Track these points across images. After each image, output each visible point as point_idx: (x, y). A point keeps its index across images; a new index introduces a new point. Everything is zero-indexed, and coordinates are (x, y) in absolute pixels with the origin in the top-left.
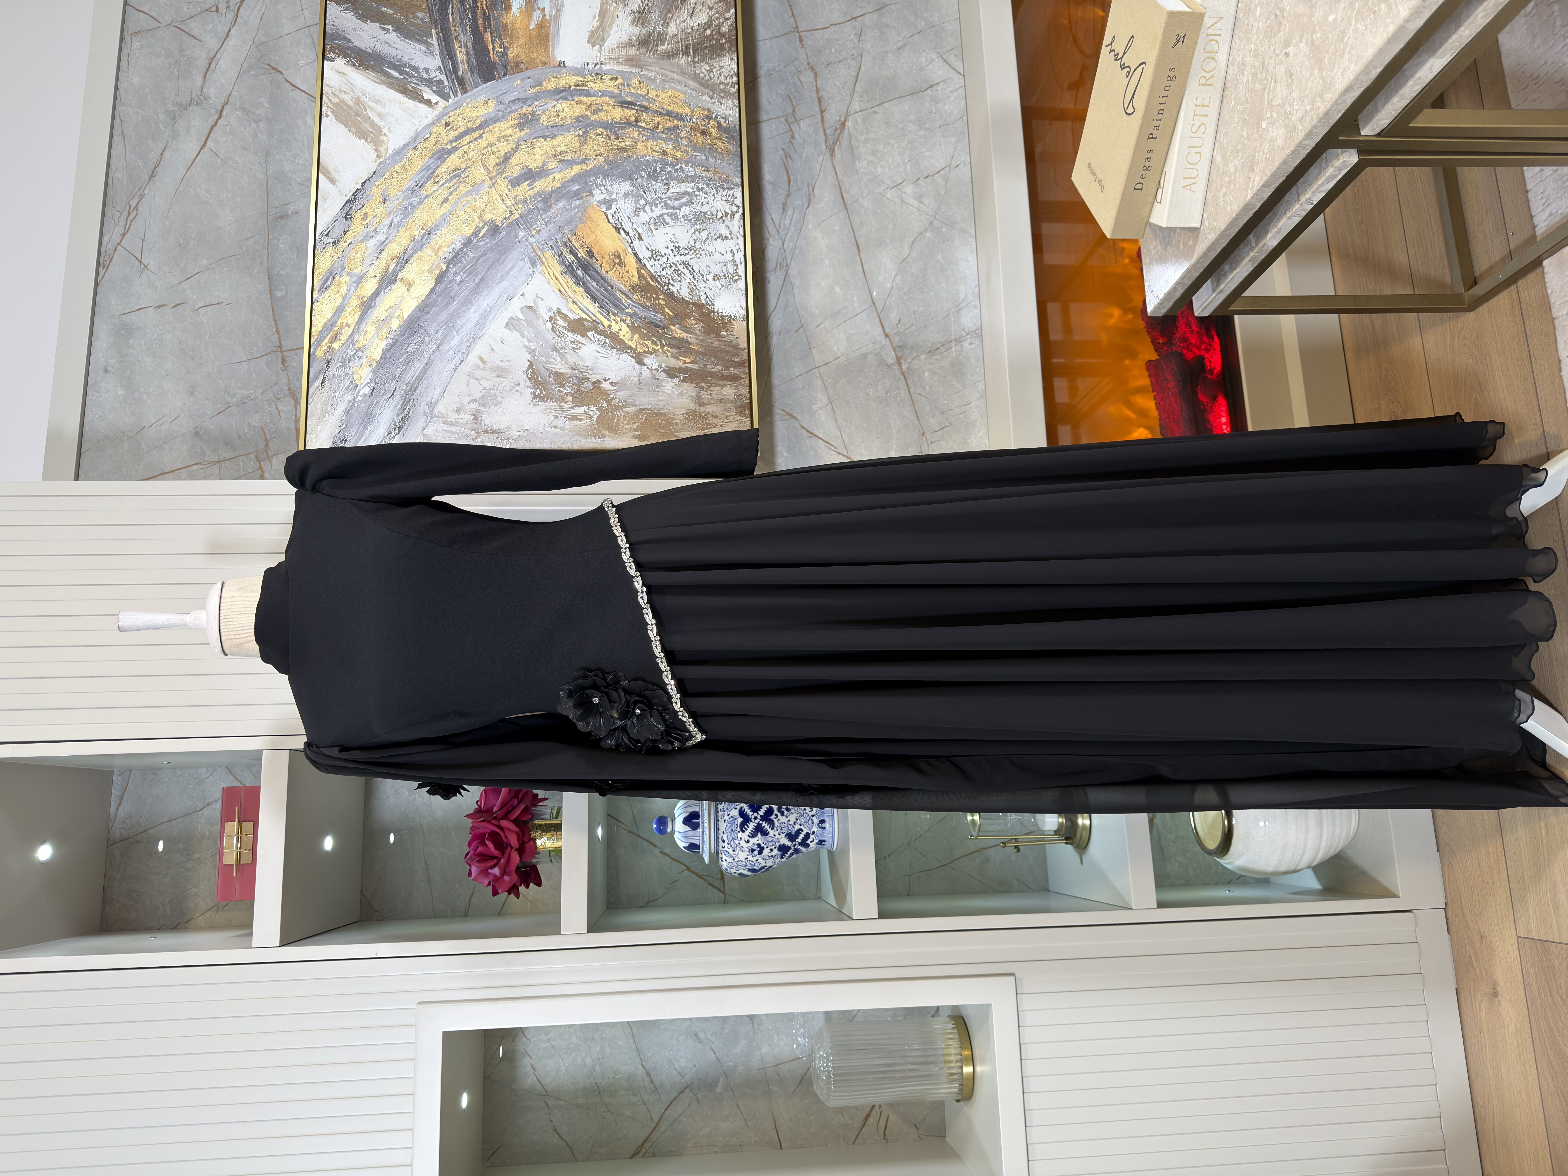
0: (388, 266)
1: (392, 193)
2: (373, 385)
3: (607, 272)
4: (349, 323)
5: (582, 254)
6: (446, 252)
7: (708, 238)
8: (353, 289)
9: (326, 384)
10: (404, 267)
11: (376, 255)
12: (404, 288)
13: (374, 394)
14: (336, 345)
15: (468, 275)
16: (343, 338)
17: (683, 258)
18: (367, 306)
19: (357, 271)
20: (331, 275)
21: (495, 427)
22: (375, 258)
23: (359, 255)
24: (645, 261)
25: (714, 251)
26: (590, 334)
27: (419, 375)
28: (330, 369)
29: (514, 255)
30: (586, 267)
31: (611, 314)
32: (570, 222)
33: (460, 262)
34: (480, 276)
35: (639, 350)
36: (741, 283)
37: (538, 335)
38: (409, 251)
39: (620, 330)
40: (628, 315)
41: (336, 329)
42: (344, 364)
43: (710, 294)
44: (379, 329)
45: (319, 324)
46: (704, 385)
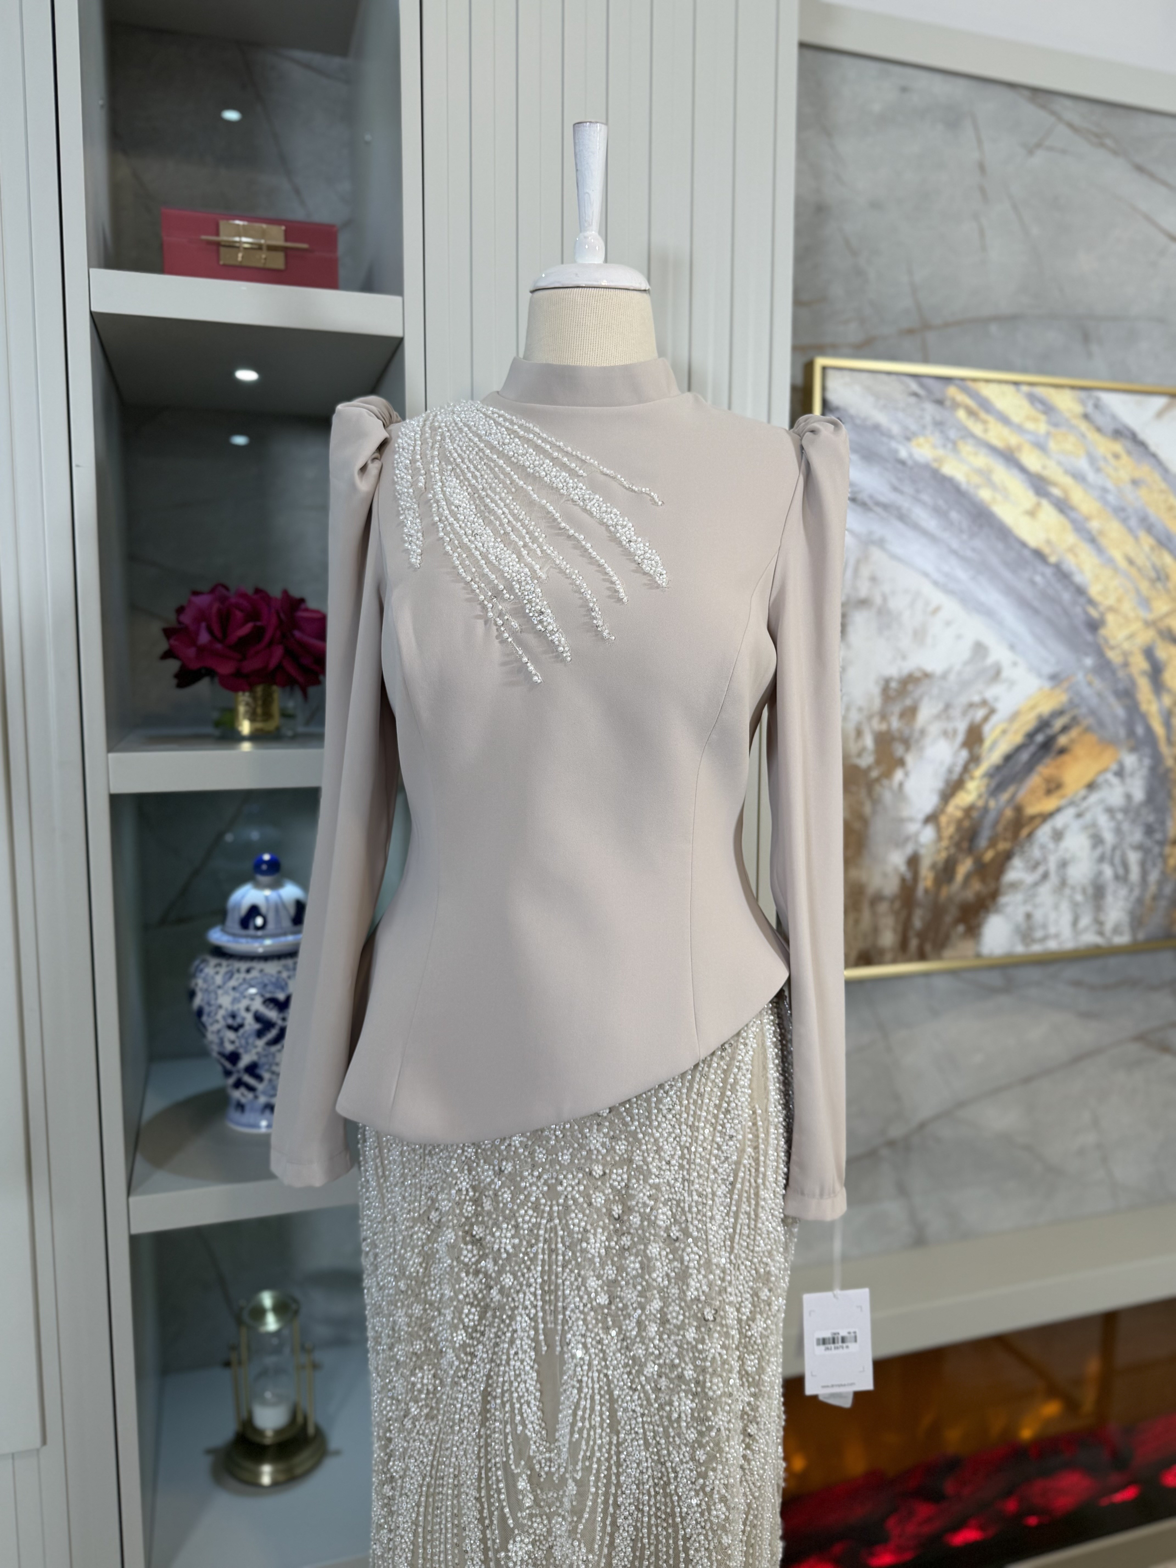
0: (1055, 484)
1: (1143, 492)
2: (910, 463)
3: (1039, 774)
4: (989, 432)
5: (1063, 740)
6: (1070, 563)
7: (1075, 903)
8: (1030, 438)
9: (913, 399)
10: (1055, 506)
11: (1070, 470)
12: (1028, 506)
13: (898, 464)
14: (961, 414)
15: (1041, 591)
16: (970, 423)
17: (1052, 872)
18: (1009, 457)
19: (1052, 445)
20: (1048, 409)
21: (850, 629)
22: (1066, 468)
23: (1070, 447)
24: (1050, 823)
25: (1060, 911)
26: (964, 754)
27: (919, 525)
28: (932, 405)
29: (1063, 651)
30: (1047, 746)
31: (988, 780)
32: (1101, 724)
33: (1057, 582)
34: (1040, 608)
35: (943, 820)
36: (1020, 949)
37: (965, 685)
38: (1073, 515)
39: (968, 792)
40: (987, 802)
41: (983, 415)
42: (939, 424)
43: (1009, 910)
44: (980, 472)
45: (988, 391)
46: (897, 905)
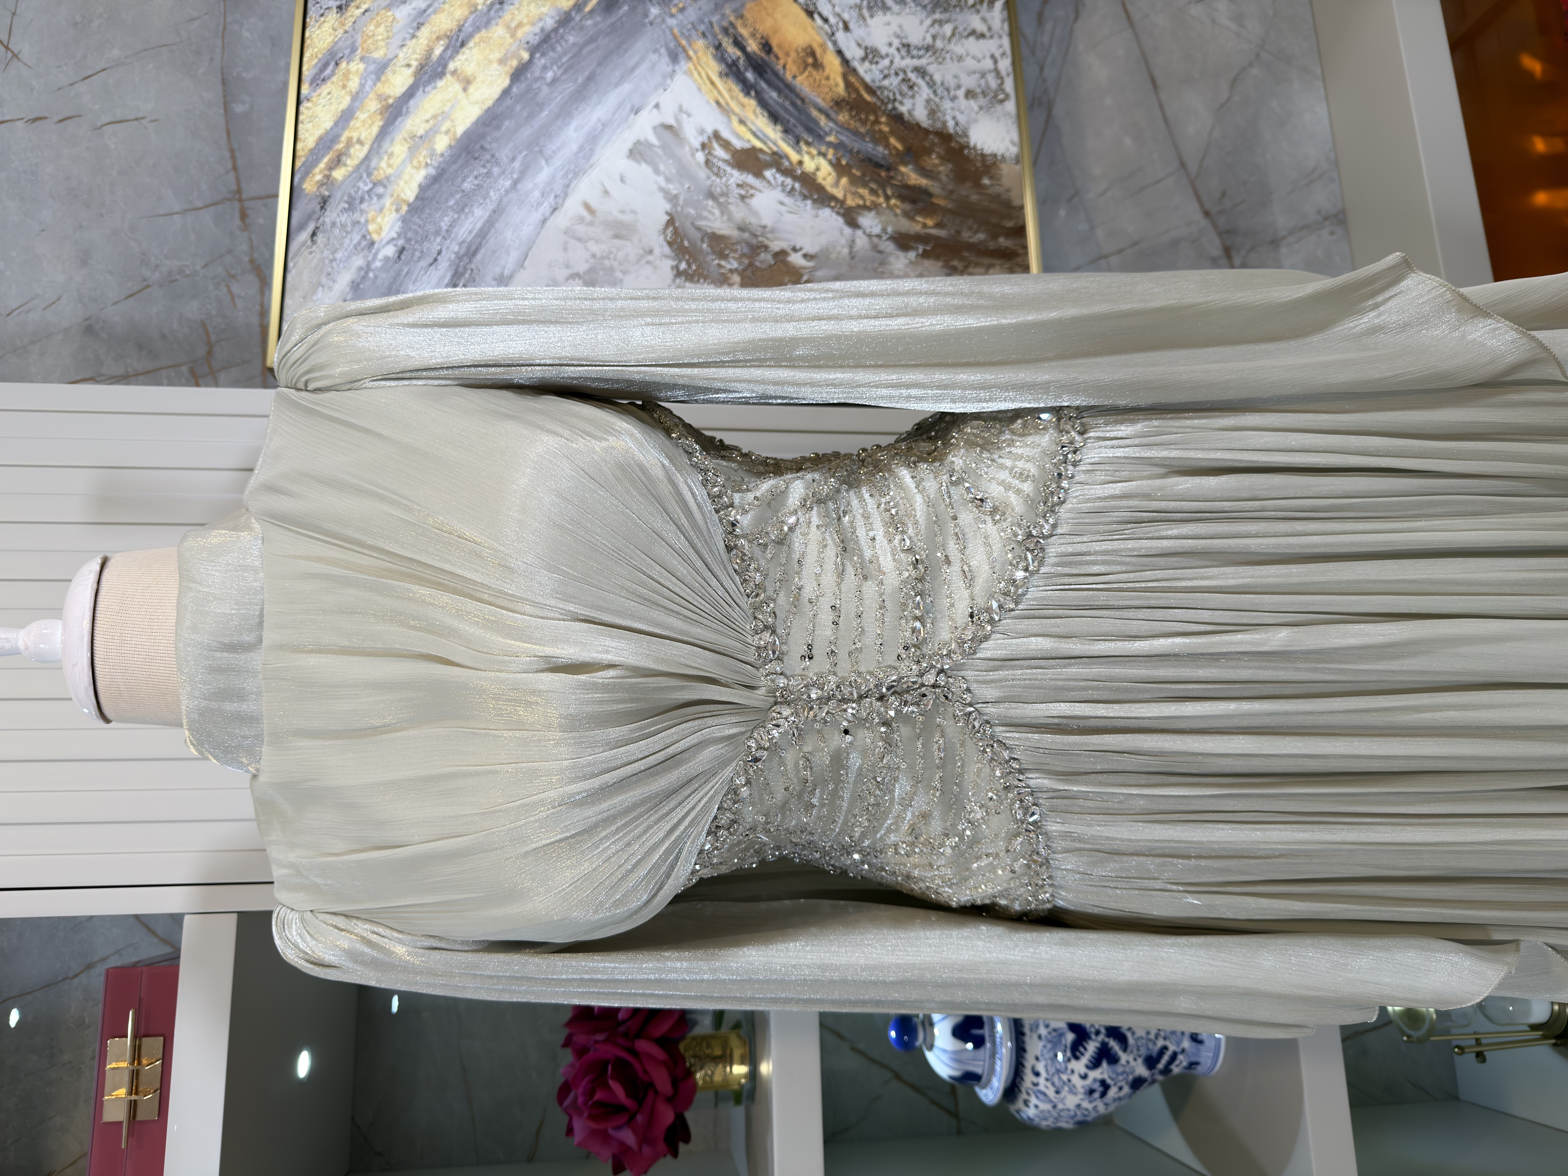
0: (430, 51)
2: (401, 242)
3: (794, 77)
4: (362, 137)
5: (753, 46)
6: (529, 32)
7: (953, 35)
8: (370, 83)
9: (320, 238)
10: (457, 52)
11: (411, 31)
12: (458, 87)
13: (403, 257)
14: (339, 174)
15: (565, 71)
16: (351, 163)
17: (916, 62)
18: (394, 112)
19: (378, 54)
20: (333, 59)
22: (408, 36)
23: (381, 29)
24: (856, 64)
25: (964, 54)
26: (768, 174)
27: (481, 230)
28: (327, 213)
29: (642, 44)
30: (760, 67)
31: (802, 144)
33: (554, 49)
34: (587, 73)
35: (849, 202)
36: (1010, 106)
37: (683, 172)
38: (468, 28)
39: (818, 169)
40: (830, 145)
41: (340, 146)
42: (352, 205)
43: (961, 119)
44: (413, 151)
45: (309, 138)
46: (955, 263)
